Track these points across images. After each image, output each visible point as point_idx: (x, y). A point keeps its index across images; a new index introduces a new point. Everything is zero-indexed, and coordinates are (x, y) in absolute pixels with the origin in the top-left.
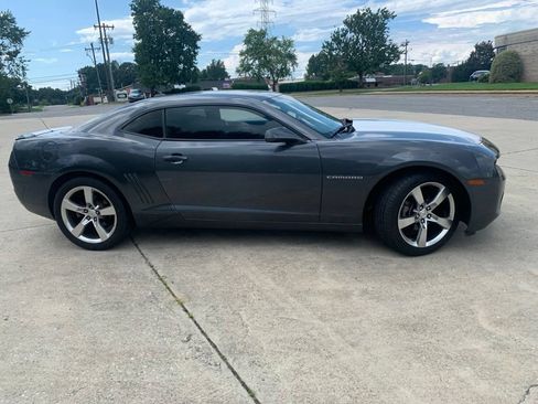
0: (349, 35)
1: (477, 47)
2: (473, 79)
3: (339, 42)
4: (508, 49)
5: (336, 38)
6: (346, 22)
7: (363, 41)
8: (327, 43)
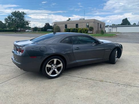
0: (13, 17)
1: (46, 24)
2: (47, 31)
3: (10, 19)
4: (57, 25)
5: (9, 17)
6: (12, 13)
7: (18, 19)
8: (6, 19)
